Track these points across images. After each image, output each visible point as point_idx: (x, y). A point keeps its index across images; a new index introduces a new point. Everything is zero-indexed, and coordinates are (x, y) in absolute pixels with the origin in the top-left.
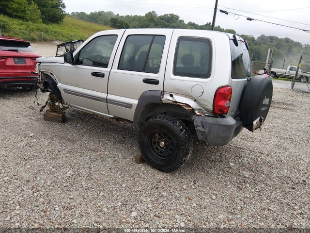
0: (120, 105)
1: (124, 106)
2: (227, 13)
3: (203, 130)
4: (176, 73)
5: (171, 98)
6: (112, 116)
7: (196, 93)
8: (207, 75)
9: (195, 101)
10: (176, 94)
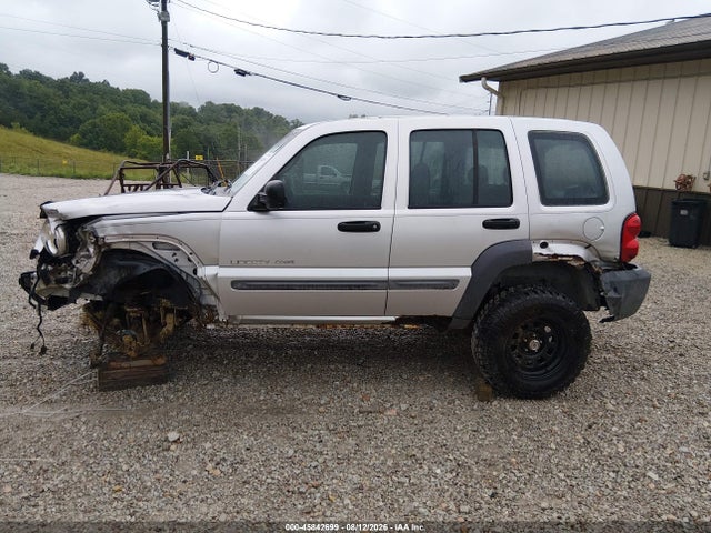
0: (428, 287)
1: (435, 287)
2: (192, 58)
3: (618, 296)
4: (547, 200)
5: (544, 251)
6: (393, 318)
7: (590, 233)
8: (602, 198)
9: (586, 247)
10: (554, 240)
